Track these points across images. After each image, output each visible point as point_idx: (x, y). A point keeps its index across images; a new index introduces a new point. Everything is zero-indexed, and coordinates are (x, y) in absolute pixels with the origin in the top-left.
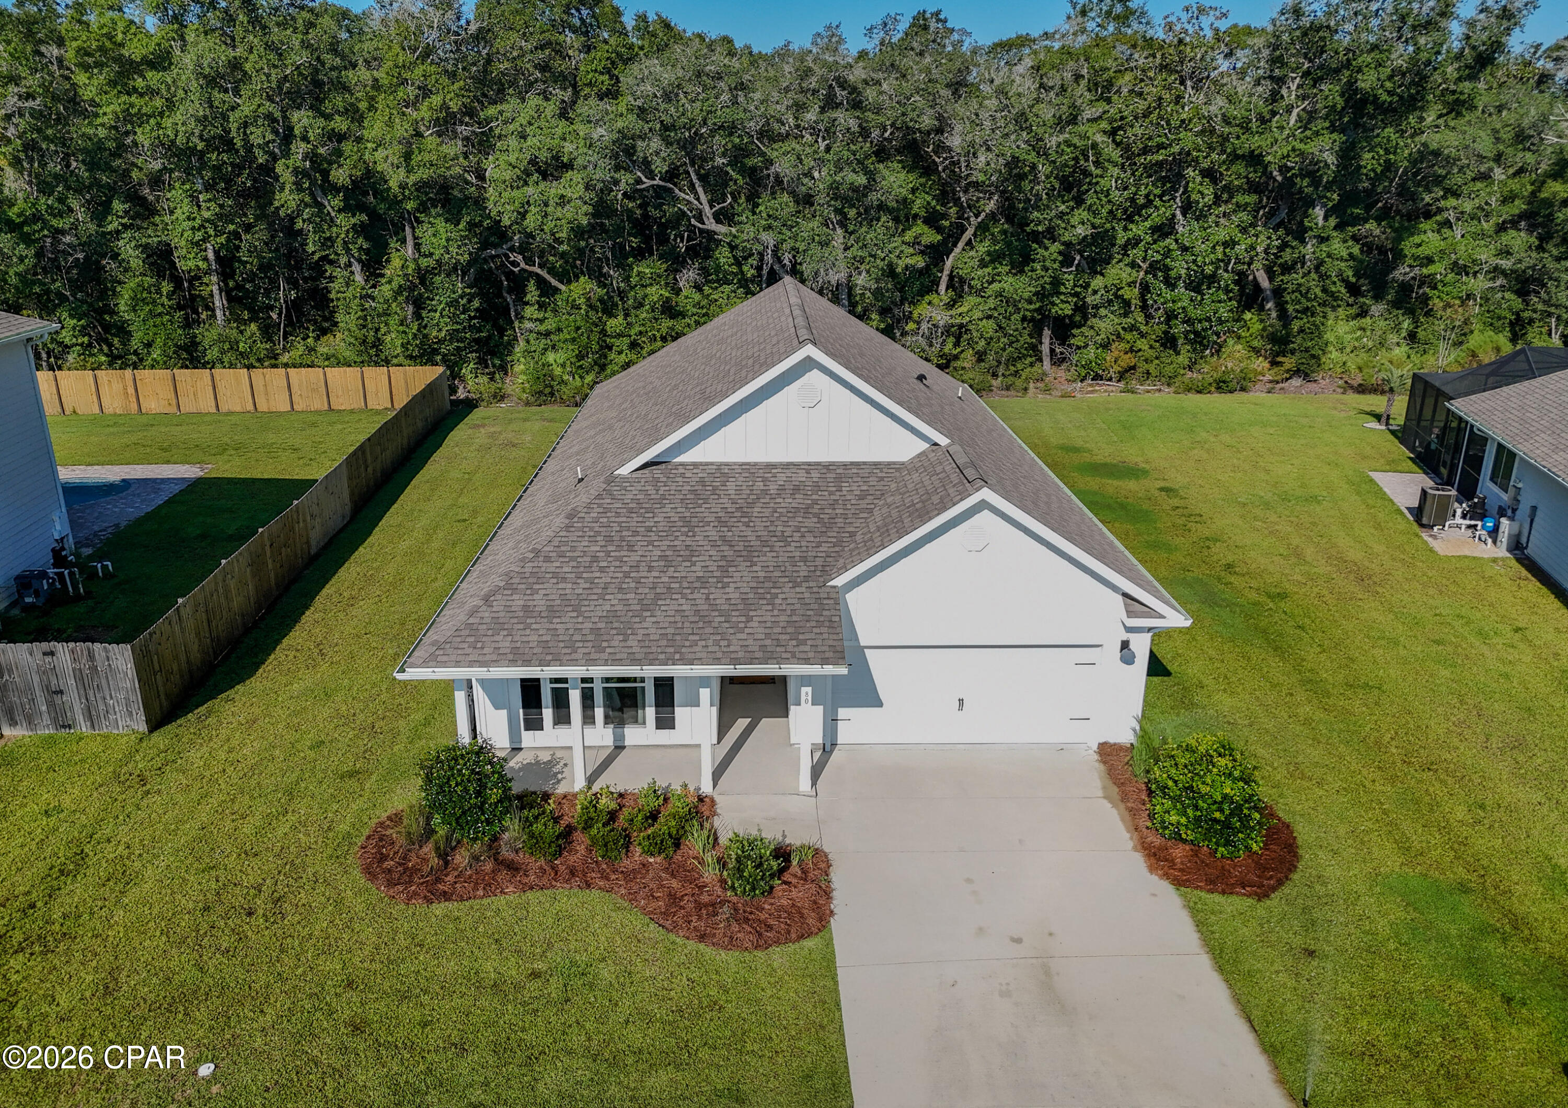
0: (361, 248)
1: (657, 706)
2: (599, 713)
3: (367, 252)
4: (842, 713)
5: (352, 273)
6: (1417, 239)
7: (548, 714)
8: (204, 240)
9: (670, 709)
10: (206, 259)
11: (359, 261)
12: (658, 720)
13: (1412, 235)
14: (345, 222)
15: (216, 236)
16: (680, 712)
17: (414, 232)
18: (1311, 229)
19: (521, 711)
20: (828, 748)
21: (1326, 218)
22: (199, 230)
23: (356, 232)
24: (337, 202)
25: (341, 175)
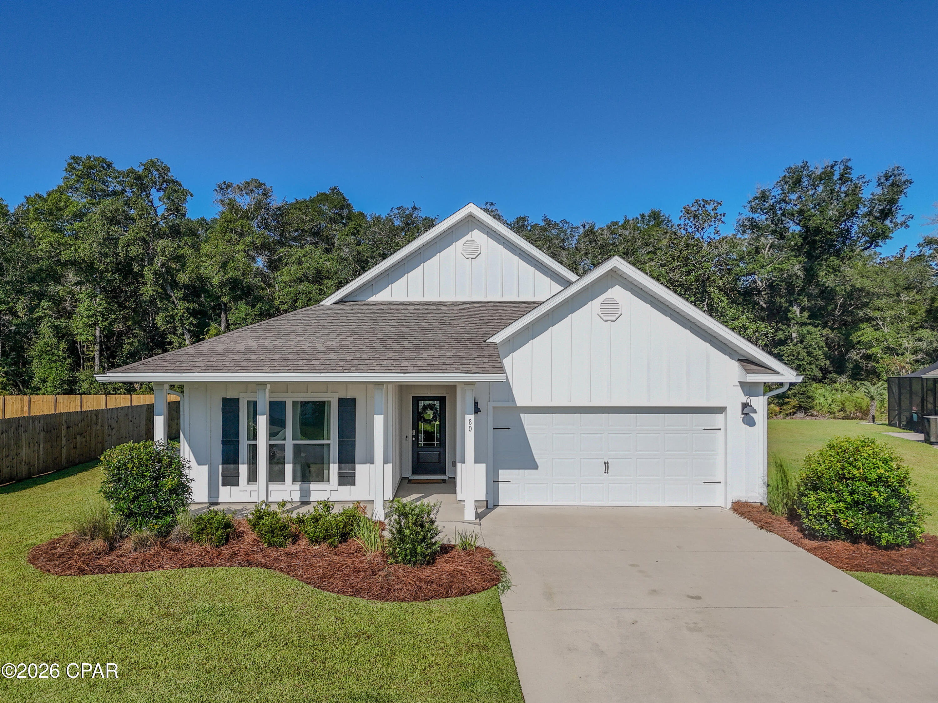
0: (191, 323)
1: (340, 462)
2: (289, 468)
3: (195, 326)
4: (503, 474)
5: (184, 340)
6: (859, 333)
7: (243, 469)
8: (95, 324)
9: (350, 465)
10: (94, 335)
11: (189, 331)
12: (340, 476)
13: (857, 331)
14: (182, 306)
15: (102, 321)
16: (361, 469)
17: (226, 317)
18: (793, 319)
19: (220, 466)
20: (491, 505)
21: (801, 313)
22: (92, 317)
23: (190, 313)
24: (180, 294)
25: (183, 278)
